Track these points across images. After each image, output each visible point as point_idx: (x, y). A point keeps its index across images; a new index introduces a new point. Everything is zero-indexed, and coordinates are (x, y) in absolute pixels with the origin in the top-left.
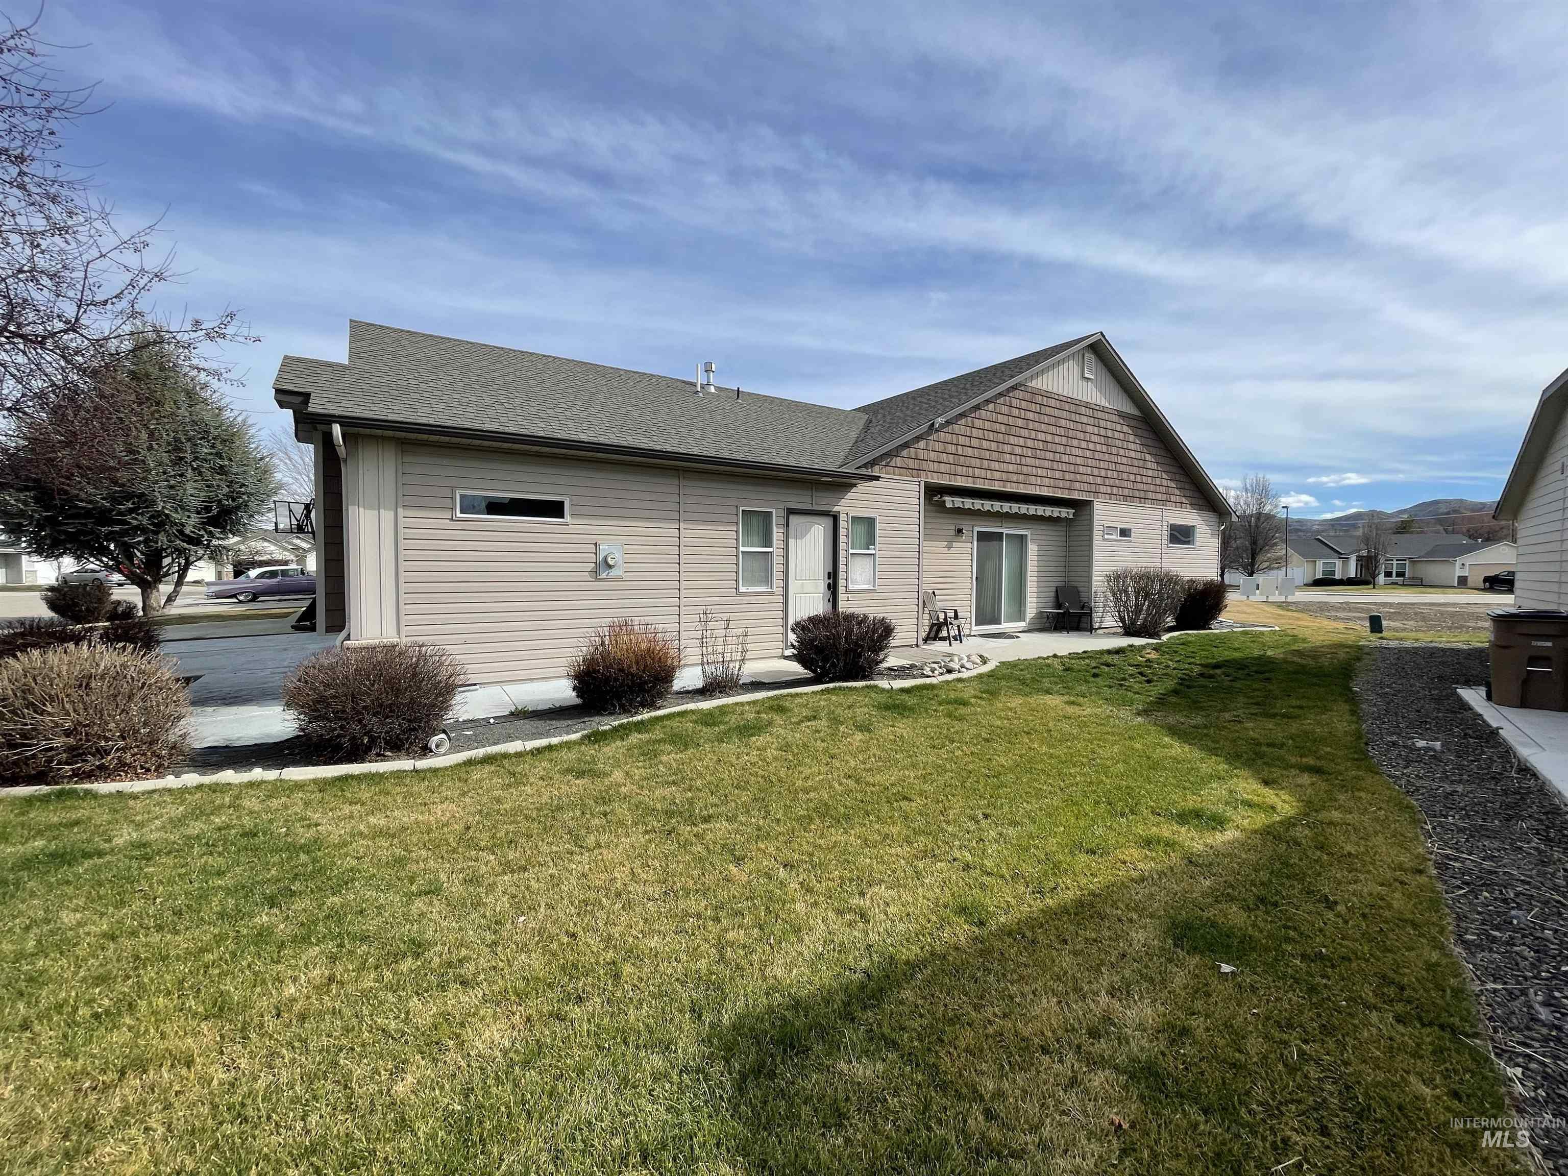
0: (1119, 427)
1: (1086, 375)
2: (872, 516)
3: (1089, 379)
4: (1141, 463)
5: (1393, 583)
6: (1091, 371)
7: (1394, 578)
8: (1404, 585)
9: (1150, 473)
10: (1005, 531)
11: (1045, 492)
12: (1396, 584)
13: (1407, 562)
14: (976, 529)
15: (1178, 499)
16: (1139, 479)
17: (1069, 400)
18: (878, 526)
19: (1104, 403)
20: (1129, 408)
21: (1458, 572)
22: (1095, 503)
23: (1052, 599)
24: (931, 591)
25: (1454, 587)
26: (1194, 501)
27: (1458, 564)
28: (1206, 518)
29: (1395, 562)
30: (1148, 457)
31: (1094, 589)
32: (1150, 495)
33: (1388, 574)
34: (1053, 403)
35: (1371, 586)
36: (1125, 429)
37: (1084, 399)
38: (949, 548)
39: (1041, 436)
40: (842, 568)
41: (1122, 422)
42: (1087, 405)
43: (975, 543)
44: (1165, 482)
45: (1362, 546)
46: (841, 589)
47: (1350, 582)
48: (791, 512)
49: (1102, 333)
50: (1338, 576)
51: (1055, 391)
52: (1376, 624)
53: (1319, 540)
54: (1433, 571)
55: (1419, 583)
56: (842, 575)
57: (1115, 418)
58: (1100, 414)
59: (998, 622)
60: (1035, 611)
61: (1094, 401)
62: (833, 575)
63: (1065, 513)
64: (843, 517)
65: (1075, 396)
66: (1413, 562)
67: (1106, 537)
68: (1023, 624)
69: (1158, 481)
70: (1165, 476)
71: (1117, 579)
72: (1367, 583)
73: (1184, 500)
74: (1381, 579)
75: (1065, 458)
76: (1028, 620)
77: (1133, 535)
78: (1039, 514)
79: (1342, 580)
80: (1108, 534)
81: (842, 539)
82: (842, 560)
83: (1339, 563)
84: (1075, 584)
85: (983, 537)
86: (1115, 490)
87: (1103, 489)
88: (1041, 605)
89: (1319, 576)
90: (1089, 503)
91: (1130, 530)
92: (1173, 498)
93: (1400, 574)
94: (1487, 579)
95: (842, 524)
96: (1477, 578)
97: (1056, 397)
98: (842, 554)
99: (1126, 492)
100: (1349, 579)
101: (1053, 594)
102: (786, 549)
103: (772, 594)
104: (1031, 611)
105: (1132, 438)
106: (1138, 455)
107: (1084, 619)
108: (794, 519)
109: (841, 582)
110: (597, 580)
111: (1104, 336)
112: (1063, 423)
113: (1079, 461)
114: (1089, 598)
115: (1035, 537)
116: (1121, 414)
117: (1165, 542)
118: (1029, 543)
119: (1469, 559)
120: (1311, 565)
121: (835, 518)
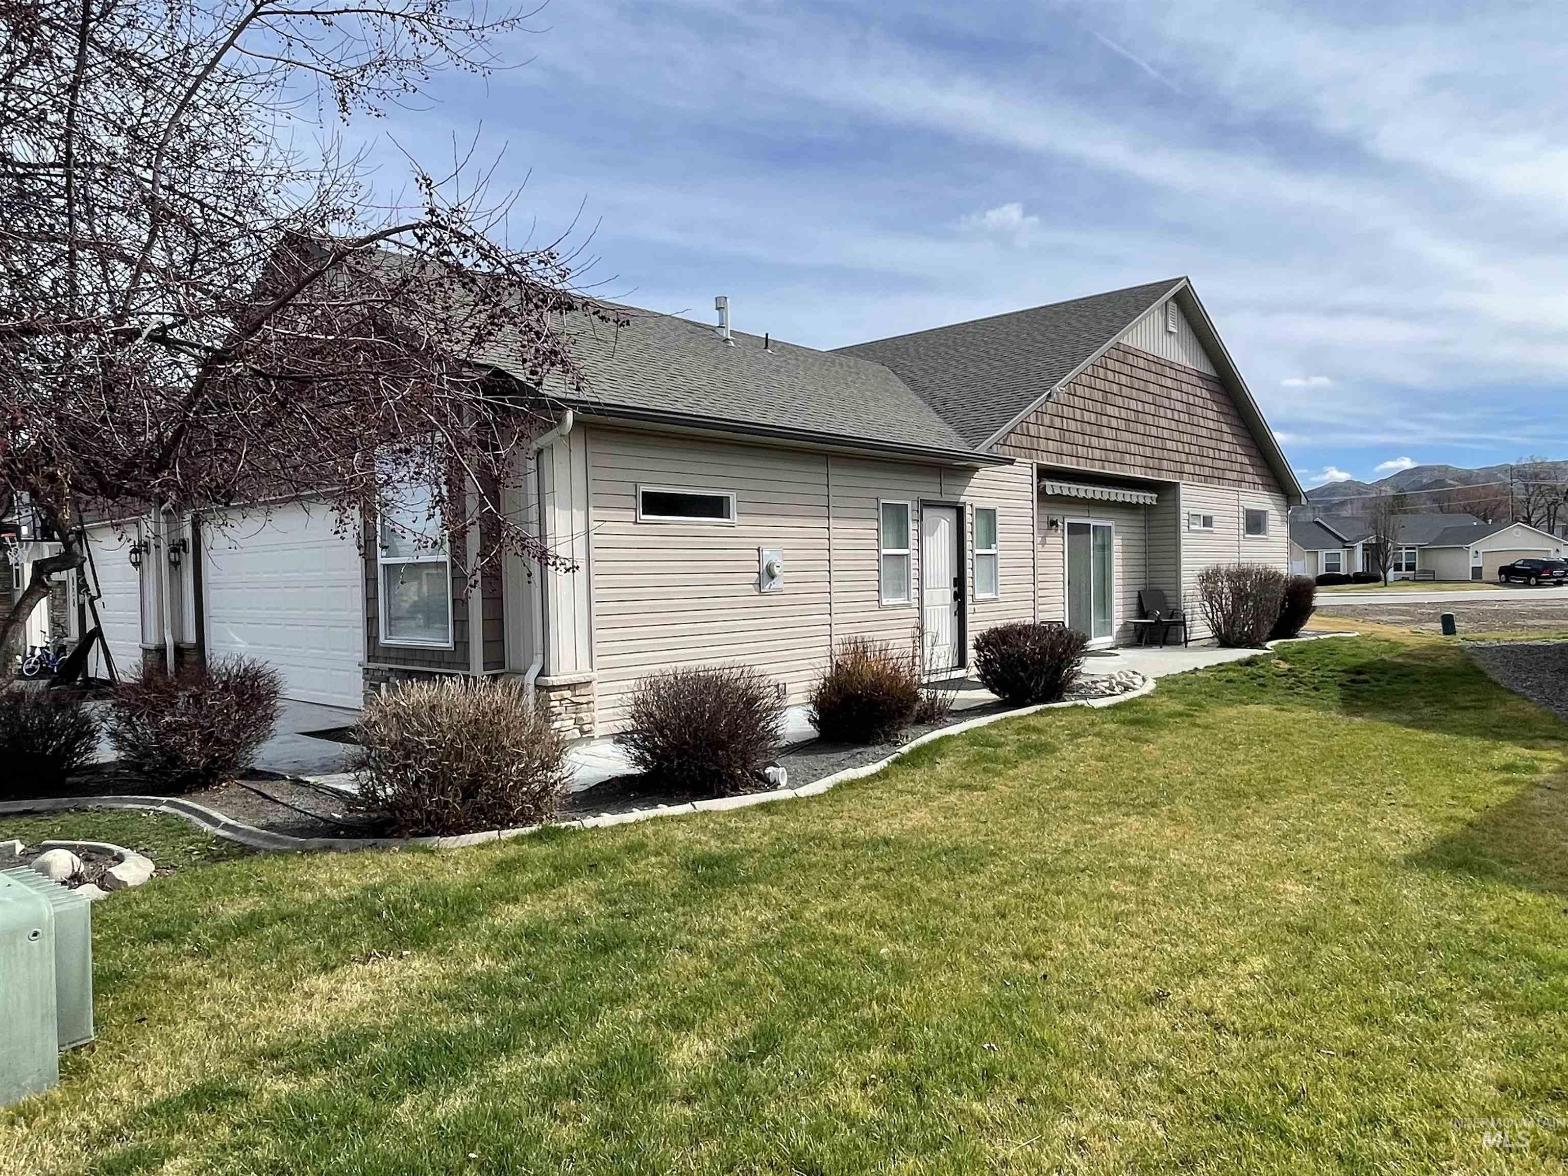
0: (1200, 392)
1: (1171, 329)
2: (992, 507)
3: (1173, 333)
4: (1219, 435)
5: (1403, 579)
6: (1174, 324)
7: (1404, 572)
8: (1415, 580)
9: (1226, 447)
10: (1093, 522)
11: (1138, 474)
12: (1407, 579)
13: (1417, 551)
14: (1068, 520)
15: (1251, 478)
16: (1217, 454)
17: (1156, 360)
18: (998, 518)
19: (1185, 362)
20: (1208, 370)
21: (1473, 563)
22: (1181, 486)
23: (1135, 607)
25: (1468, 581)
26: (1265, 480)
27: (1471, 552)
28: (1276, 501)
29: (1404, 551)
30: (1225, 428)
31: (1183, 592)
32: (1228, 475)
33: (1398, 567)
34: (1142, 364)
35: (1382, 583)
36: (1204, 393)
37: (1169, 358)
38: (1043, 544)
39: (1133, 405)
40: (969, 572)
41: (1201, 385)
42: (1171, 366)
43: (1066, 538)
44: (1240, 458)
45: (1371, 531)
46: (969, 599)
47: (1358, 579)
48: (926, 504)
49: (1187, 278)
50: (1343, 572)
51: (1143, 349)
52: (1448, 625)
53: (1317, 523)
54: (1446, 562)
55: (1430, 578)
56: (969, 581)
57: (1195, 380)
58: (1185, 377)
59: (1089, 636)
60: (1121, 622)
61: (1177, 361)
62: (959, 582)
63: (1147, 498)
64: (968, 510)
65: (1160, 355)
66: (1423, 551)
67: (1192, 527)
68: (1112, 638)
69: (1234, 457)
70: (1239, 450)
71: (1209, 578)
72: (1376, 579)
73: (1258, 480)
74: (1391, 573)
75: (1154, 431)
76: (1116, 634)
77: (1214, 524)
78: (1128, 500)
79: (1348, 576)
80: (1193, 524)
81: (968, 536)
82: (968, 564)
83: (1343, 553)
84: (1161, 587)
85: (1074, 529)
86: (1197, 469)
87: (1187, 468)
88: (1126, 616)
89: (1322, 571)
90: (1175, 485)
91: (1211, 517)
92: (1248, 478)
93: (1410, 567)
94: (1502, 570)
95: (968, 518)
96: (1491, 571)
97: (1145, 356)
98: (968, 554)
99: (1207, 472)
100: (1356, 574)
101: (1135, 600)
102: (920, 550)
103: (909, 606)
104: (1117, 622)
105: (1210, 405)
106: (1216, 426)
107: (1172, 630)
108: (927, 513)
109: (969, 591)
110: (761, 593)
112: (1152, 388)
113: (1166, 434)
114: (1178, 602)
115: (1120, 529)
116: (1200, 376)
117: (1242, 532)
118: (1114, 536)
119: (1483, 545)
120: (1313, 557)
121: (960, 512)
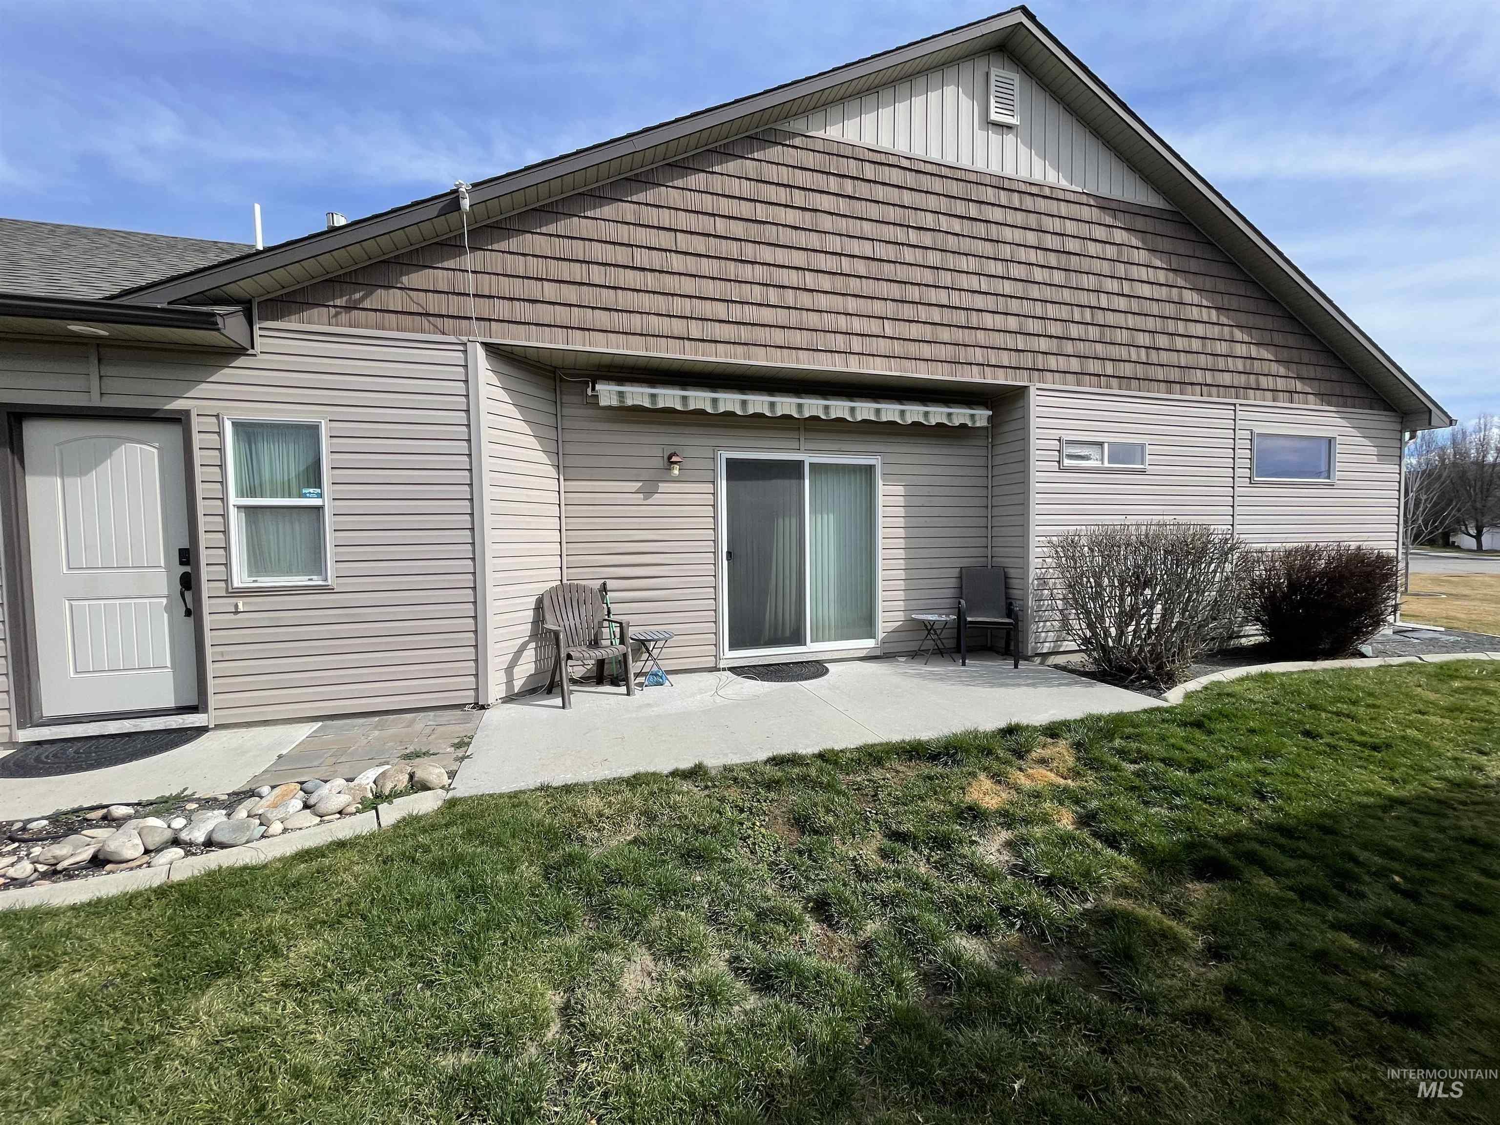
0: (1099, 233)
1: (994, 117)
2: (303, 420)
3: (1009, 127)
4: (1169, 310)
6: (1007, 106)
9: (1197, 329)
10: (808, 459)
14: (726, 454)
15: (1281, 384)
16: (1162, 341)
17: (944, 171)
19: (1052, 177)
20: (1130, 191)
22: (1033, 391)
23: (948, 593)
24: (597, 584)
26: (1326, 387)
28: (1363, 424)
30: (1189, 296)
31: (1034, 573)
32: (1198, 376)
34: (893, 176)
36: (1120, 236)
37: (995, 169)
38: (648, 492)
40: (208, 538)
41: (1109, 220)
42: (1001, 184)
43: (723, 485)
44: (1240, 350)
49: (1024, 9)
51: (900, 149)
56: (209, 556)
57: (1095, 214)
58: (1043, 204)
59: (797, 638)
60: (900, 617)
61: (1024, 174)
62: (192, 556)
64: (202, 423)
65: (965, 163)
67: (1067, 462)
68: (870, 643)
69: (1221, 348)
70: (1238, 335)
73: (1299, 386)
75: (937, 296)
76: (881, 635)
77: (1148, 458)
80: (1070, 457)
81: (204, 472)
82: (208, 522)
84: (1004, 561)
86: (1093, 366)
87: (1055, 363)
88: (914, 605)
90: (1020, 393)
92: (1266, 382)
95: (202, 440)
97: (905, 163)
98: (206, 506)
99: (1127, 370)
101: (953, 583)
104: (889, 617)
105: (1141, 256)
106: (1162, 293)
109: (209, 572)
111: (1032, 17)
113: (979, 302)
114: (1025, 590)
115: (890, 469)
116: (1105, 205)
117: (1243, 472)
118: (881, 481)
121: (184, 427)
